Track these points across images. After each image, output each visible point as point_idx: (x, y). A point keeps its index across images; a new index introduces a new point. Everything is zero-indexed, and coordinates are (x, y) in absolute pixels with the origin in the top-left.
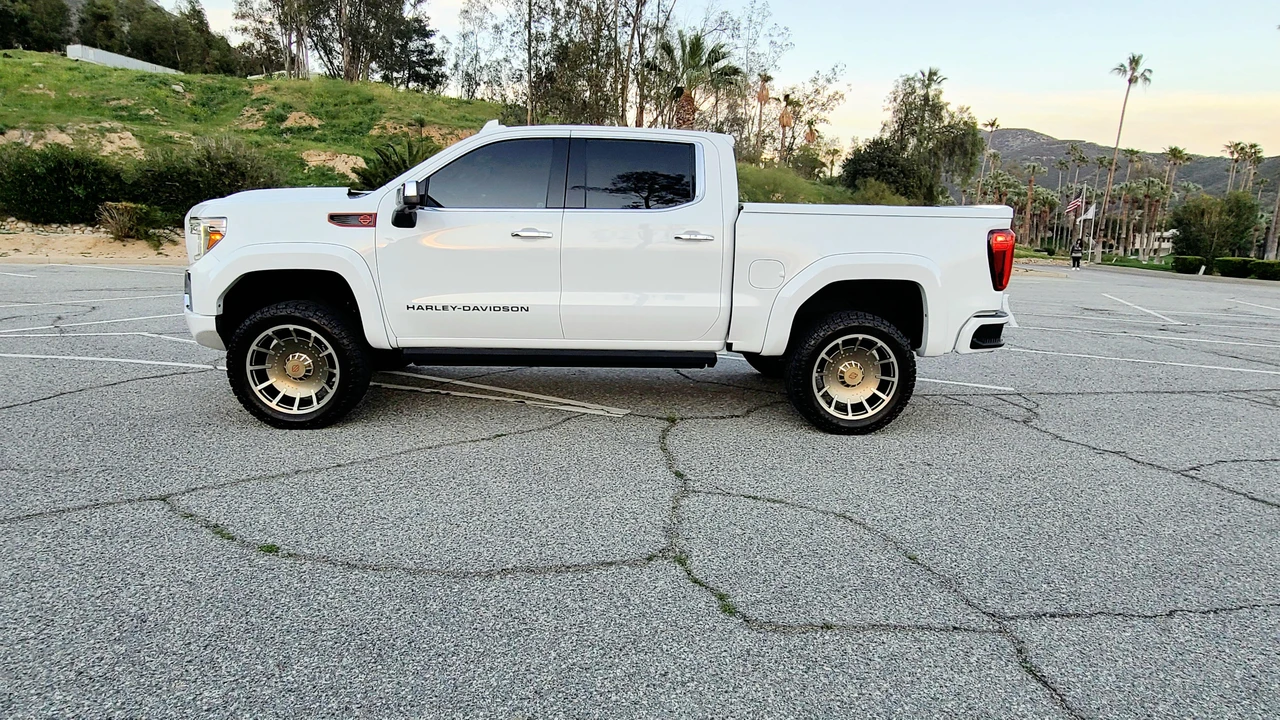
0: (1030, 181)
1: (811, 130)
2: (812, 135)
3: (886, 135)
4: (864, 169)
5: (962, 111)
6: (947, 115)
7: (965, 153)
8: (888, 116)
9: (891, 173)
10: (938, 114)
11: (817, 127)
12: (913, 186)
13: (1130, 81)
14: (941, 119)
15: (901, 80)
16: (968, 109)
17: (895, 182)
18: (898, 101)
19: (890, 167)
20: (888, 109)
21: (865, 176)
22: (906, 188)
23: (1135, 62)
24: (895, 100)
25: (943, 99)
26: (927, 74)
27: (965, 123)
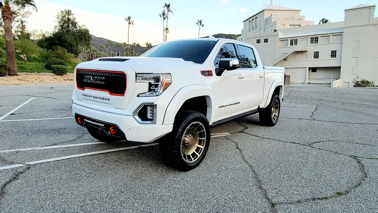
0: (101, 50)
1: (22, 25)
2: (23, 27)
3: (57, 31)
4: (55, 43)
5: (83, 26)
6: (78, 26)
7: (86, 40)
8: (57, 24)
9: (65, 45)
10: (75, 25)
11: (25, 24)
12: (73, 50)
13: (129, 24)
14: (76, 27)
15: (60, 12)
16: (85, 25)
17: (67, 48)
18: (60, 18)
19: (64, 42)
20: (56, 21)
21: (56, 45)
22: (71, 51)
23: (129, 18)
24: (58, 18)
25: (76, 21)
26: (67, 11)
27: (84, 30)
